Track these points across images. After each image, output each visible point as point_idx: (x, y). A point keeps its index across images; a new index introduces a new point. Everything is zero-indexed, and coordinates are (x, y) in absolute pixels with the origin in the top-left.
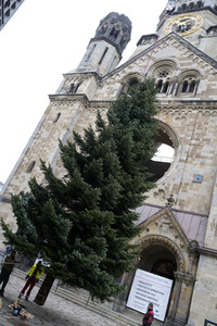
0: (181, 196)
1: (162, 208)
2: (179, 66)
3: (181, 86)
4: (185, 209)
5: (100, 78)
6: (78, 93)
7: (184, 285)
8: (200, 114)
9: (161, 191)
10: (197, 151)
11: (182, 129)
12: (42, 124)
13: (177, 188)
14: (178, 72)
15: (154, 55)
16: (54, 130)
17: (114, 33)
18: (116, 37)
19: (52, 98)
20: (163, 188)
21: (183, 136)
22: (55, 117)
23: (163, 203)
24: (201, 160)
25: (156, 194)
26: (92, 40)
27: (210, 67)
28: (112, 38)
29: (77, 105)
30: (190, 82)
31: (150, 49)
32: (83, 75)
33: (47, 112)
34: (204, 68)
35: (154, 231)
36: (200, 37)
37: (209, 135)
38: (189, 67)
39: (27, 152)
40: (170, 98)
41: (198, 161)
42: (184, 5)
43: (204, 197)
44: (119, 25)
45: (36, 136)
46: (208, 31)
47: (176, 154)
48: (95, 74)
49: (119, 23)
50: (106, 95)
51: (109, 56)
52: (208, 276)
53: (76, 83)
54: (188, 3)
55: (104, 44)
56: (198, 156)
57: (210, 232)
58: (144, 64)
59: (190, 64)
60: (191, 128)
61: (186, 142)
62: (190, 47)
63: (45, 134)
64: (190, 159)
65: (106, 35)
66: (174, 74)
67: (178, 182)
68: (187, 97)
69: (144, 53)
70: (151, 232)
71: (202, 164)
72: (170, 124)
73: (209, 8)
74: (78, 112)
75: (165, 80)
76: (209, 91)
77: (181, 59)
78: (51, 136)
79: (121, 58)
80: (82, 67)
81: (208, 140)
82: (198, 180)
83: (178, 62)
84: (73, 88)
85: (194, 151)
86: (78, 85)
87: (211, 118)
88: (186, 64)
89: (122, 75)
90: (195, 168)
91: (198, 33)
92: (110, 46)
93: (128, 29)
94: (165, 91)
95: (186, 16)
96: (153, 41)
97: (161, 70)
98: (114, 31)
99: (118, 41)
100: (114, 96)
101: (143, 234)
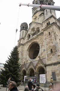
0: (43, 55)
1: (39, 60)
3: (37, 32)
5: (24, 38)
9: (39, 56)
10: (43, 44)
11: (39, 41)
13: (41, 54)
17: (23, 27)
24: (44, 46)
26: (20, 31)
27: (40, 25)
28: (23, 29)
29: (21, 46)
30: (38, 30)
32: (20, 39)
40: (36, 36)
46: (40, 16)
48: (22, 38)
49: (24, 25)
51: (24, 33)
54: (35, 12)
58: (30, 31)
59: (37, 26)
61: (40, 44)
64: (42, 47)
66: (35, 30)
73: (39, 11)
74: (22, 48)
75: (34, 32)
76: (41, 30)
81: (44, 41)
82: (44, 50)
83: (35, 27)
84: (20, 43)
87: (43, 36)
89: (27, 35)
91: (38, 18)
92: (23, 31)
95: (35, 15)
97: (33, 30)
99: (25, 28)
100: (27, 41)
101: (37, 67)
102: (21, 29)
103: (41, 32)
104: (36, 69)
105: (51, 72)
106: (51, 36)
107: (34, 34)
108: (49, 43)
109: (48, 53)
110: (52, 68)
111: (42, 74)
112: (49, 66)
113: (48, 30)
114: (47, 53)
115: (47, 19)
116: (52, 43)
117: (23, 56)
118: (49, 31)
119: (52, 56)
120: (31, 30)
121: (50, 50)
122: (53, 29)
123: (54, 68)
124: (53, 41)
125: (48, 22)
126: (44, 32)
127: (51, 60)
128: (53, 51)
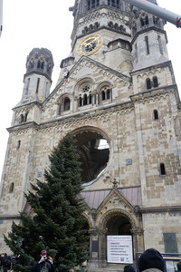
0: (122, 177)
1: (111, 189)
2: (94, 81)
3: (101, 96)
4: (126, 185)
5: (41, 105)
6: (28, 121)
7: (138, 236)
8: (118, 115)
9: (107, 177)
10: (124, 142)
11: (110, 129)
12: (9, 153)
13: (118, 173)
14: (96, 86)
15: (74, 77)
16: (20, 155)
17: (40, 65)
18: (42, 68)
19: (10, 130)
20: (108, 175)
21: (111, 134)
22: (17, 144)
23: (111, 186)
24: (128, 148)
25: (105, 181)
26: (25, 76)
27: (116, 77)
28: (40, 70)
29: (30, 131)
30: (105, 91)
33: (10, 142)
34: (113, 79)
35: (110, 207)
36: (104, 52)
37: (129, 129)
38: (102, 81)
39: (5, 177)
40: (95, 107)
41: (126, 150)
42: (86, 28)
43: (136, 174)
44: (42, 58)
45: (7, 163)
46: (108, 46)
48: (36, 103)
49: (42, 56)
50: (49, 117)
51: (42, 85)
52: (150, 225)
53: (24, 113)
54: (88, 26)
55: (35, 77)
56: (125, 146)
57: (144, 197)
58: (69, 85)
59: (102, 78)
60: (115, 126)
61: (115, 138)
62: (98, 65)
63: (14, 160)
64: (120, 149)
65: (35, 68)
66: (93, 88)
67: (116, 168)
68: (106, 104)
70: (108, 209)
71: (129, 151)
72: (100, 127)
73: (104, 27)
74: (33, 136)
75: (88, 93)
76: (120, 96)
77: (94, 76)
78: (19, 160)
79: (51, 82)
80: (25, 100)
81: (128, 132)
82: (129, 162)
83: (94, 78)
84: (24, 118)
85: (121, 143)
86: (26, 115)
87: (127, 116)
88: (99, 78)
89: (56, 98)
90: (125, 155)
92: (40, 76)
94: (90, 103)
95: (88, 37)
96: (71, 62)
97: (83, 86)
98: (39, 63)
99: (45, 71)
100: (55, 116)
101: (104, 211)
103: (119, 102)
104: (100, 219)
105: (161, 232)
106: (164, 125)
107: (84, 101)
108: (155, 143)
109: (149, 174)
110: (165, 221)
111: (119, 234)
112: (153, 215)
113: (151, 102)
114: (146, 172)
115: (150, 68)
116: (166, 146)
117: (34, 166)
118: (156, 108)
119: (162, 184)
120: (73, 83)
121: (155, 165)
122: (169, 103)
123: (172, 221)
124: (168, 140)
125: (151, 77)
126: (136, 105)
127: (159, 197)
128: (167, 169)
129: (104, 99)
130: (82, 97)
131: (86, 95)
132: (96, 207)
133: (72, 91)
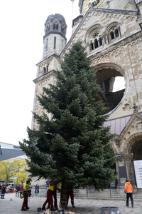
1: (132, 115)
2: (102, 25)
3: (110, 36)
5: (59, 56)
6: (49, 71)
8: (130, 46)
9: (126, 105)
10: (138, 69)
11: (122, 61)
13: (136, 98)
14: (104, 29)
15: (84, 27)
17: (56, 27)
18: (57, 28)
19: (35, 81)
20: (127, 102)
21: (125, 65)
23: (131, 112)
25: (124, 108)
26: (44, 37)
27: (122, 16)
28: (55, 30)
29: (52, 78)
30: (114, 31)
31: (81, 25)
32: (48, 59)
33: (36, 91)
34: (118, 18)
35: (133, 132)
36: (108, 2)
38: (110, 23)
40: (106, 46)
41: (141, 76)
44: (56, 21)
47: (125, 78)
48: (55, 55)
49: (56, 20)
51: (58, 42)
53: (46, 66)
55: (52, 36)
56: (141, 72)
58: (80, 35)
59: (109, 20)
60: (128, 57)
62: (104, 11)
64: (136, 77)
65: (51, 30)
66: (102, 32)
67: (134, 94)
68: (116, 40)
69: (78, 29)
70: (132, 133)
72: (113, 62)
75: (98, 38)
76: (129, 30)
77: (102, 21)
79: (66, 39)
80: (45, 55)
83: (101, 23)
84: (46, 70)
85: (136, 70)
86: (48, 67)
87: (137, 45)
88: (107, 22)
89: (70, 47)
91: (105, 2)
92: (56, 35)
93: (62, 21)
94: (101, 44)
96: (80, 20)
97: (93, 33)
99: (60, 29)
101: (127, 137)
102: (46, 31)
103: (128, 35)
104: (124, 144)
107: (96, 44)
120: (84, 33)
129: (113, 38)
130: (93, 42)
131: (96, 40)
132: (119, 134)
133: (83, 39)
